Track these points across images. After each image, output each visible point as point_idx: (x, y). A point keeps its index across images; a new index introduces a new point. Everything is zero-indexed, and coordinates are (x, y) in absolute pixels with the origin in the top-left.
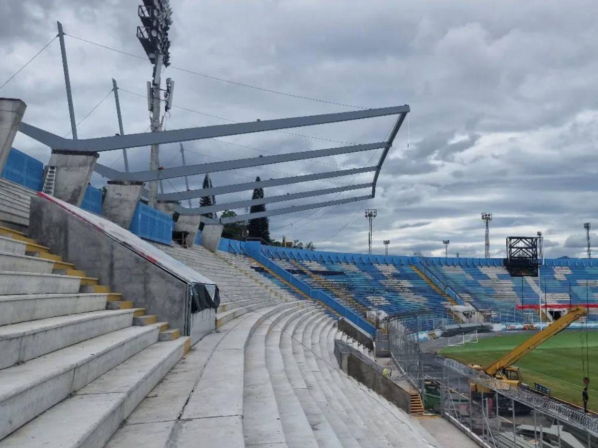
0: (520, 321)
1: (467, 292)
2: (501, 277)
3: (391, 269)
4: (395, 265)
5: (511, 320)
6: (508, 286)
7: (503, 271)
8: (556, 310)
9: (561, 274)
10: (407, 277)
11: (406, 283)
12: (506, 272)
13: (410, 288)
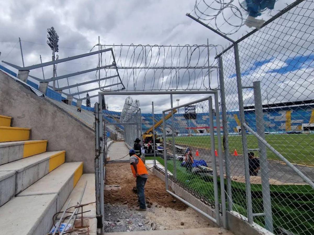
0: (187, 133)
1: (169, 124)
2: (182, 120)
3: (143, 118)
4: (144, 117)
5: (183, 133)
6: (185, 122)
7: (183, 118)
8: (202, 129)
9: (204, 118)
10: (148, 120)
11: (147, 122)
12: (184, 118)
13: (149, 123)
